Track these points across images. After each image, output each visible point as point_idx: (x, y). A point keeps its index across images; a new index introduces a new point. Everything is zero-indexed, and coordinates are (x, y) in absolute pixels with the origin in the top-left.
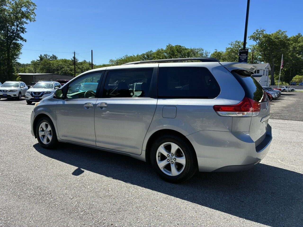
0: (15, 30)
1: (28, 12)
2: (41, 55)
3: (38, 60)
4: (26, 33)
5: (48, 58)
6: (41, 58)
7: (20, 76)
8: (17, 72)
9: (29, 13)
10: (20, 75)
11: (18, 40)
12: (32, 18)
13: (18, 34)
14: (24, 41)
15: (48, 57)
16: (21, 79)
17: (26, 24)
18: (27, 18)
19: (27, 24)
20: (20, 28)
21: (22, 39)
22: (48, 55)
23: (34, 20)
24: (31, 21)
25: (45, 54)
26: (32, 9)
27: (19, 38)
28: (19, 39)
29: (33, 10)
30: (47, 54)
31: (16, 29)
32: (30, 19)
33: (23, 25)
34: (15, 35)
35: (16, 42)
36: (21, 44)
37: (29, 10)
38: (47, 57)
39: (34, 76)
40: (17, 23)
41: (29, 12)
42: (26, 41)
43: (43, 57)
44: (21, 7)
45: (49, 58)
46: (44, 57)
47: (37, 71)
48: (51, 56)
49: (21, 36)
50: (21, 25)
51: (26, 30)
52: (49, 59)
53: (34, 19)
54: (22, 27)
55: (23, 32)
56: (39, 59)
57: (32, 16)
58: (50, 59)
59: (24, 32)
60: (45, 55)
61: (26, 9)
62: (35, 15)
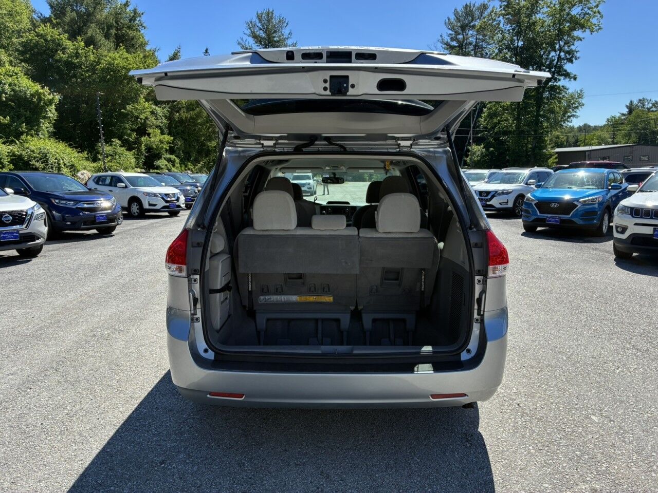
0: (555, 60)
1: (586, 14)
2: (631, 102)
3: (623, 115)
4: (578, 60)
5: (646, 106)
6: (631, 109)
7: (556, 155)
8: (552, 148)
9: (588, 16)
10: (557, 153)
11: (559, 80)
12: (595, 25)
13: (561, 67)
14: (572, 79)
15: (648, 103)
16: (557, 160)
17: (579, 41)
18: (583, 27)
19: (581, 40)
20: (565, 54)
21: (567, 75)
22: (648, 98)
23: (598, 28)
24: (592, 32)
25: (641, 98)
26: (595, 4)
27: (562, 75)
28: (562, 78)
29: (597, 6)
30: (645, 97)
31: (556, 57)
32: (590, 28)
33: (573, 44)
34: (553, 70)
35: (555, 84)
36: (563, 87)
37: (586, 9)
38: (644, 105)
39: (587, 153)
40: (560, 45)
41: (588, 14)
42: (575, 79)
43: (637, 105)
44: (570, 8)
45: (651, 105)
46: (639, 104)
47: (618, 139)
48: (654, 102)
49: (566, 71)
50: (569, 47)
51: (578, 55)
52: (649, 109)
53: (598, 25)
54: (571, 49)
55: (570, 61)
56: (625, 111)
57: (594, 21)
58: (652, 107)
59: (573, 59)
60: (640, 100)
61: (581, 8)
62: (602, 17)
